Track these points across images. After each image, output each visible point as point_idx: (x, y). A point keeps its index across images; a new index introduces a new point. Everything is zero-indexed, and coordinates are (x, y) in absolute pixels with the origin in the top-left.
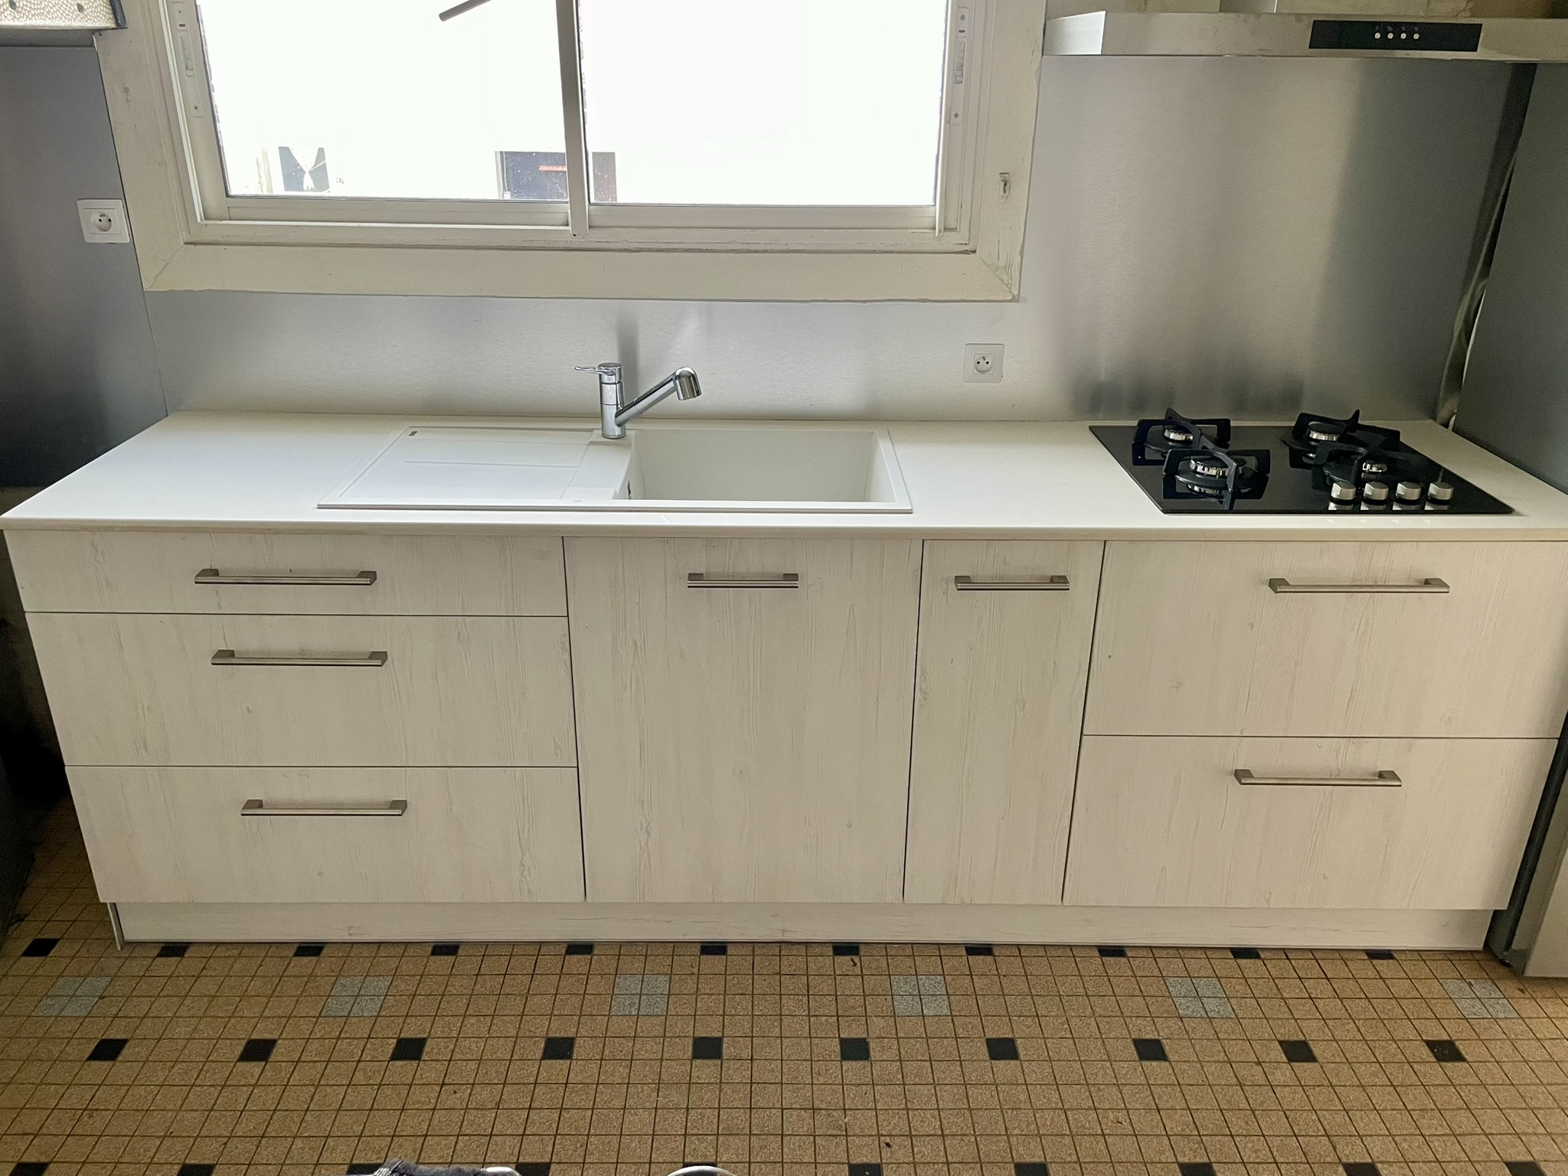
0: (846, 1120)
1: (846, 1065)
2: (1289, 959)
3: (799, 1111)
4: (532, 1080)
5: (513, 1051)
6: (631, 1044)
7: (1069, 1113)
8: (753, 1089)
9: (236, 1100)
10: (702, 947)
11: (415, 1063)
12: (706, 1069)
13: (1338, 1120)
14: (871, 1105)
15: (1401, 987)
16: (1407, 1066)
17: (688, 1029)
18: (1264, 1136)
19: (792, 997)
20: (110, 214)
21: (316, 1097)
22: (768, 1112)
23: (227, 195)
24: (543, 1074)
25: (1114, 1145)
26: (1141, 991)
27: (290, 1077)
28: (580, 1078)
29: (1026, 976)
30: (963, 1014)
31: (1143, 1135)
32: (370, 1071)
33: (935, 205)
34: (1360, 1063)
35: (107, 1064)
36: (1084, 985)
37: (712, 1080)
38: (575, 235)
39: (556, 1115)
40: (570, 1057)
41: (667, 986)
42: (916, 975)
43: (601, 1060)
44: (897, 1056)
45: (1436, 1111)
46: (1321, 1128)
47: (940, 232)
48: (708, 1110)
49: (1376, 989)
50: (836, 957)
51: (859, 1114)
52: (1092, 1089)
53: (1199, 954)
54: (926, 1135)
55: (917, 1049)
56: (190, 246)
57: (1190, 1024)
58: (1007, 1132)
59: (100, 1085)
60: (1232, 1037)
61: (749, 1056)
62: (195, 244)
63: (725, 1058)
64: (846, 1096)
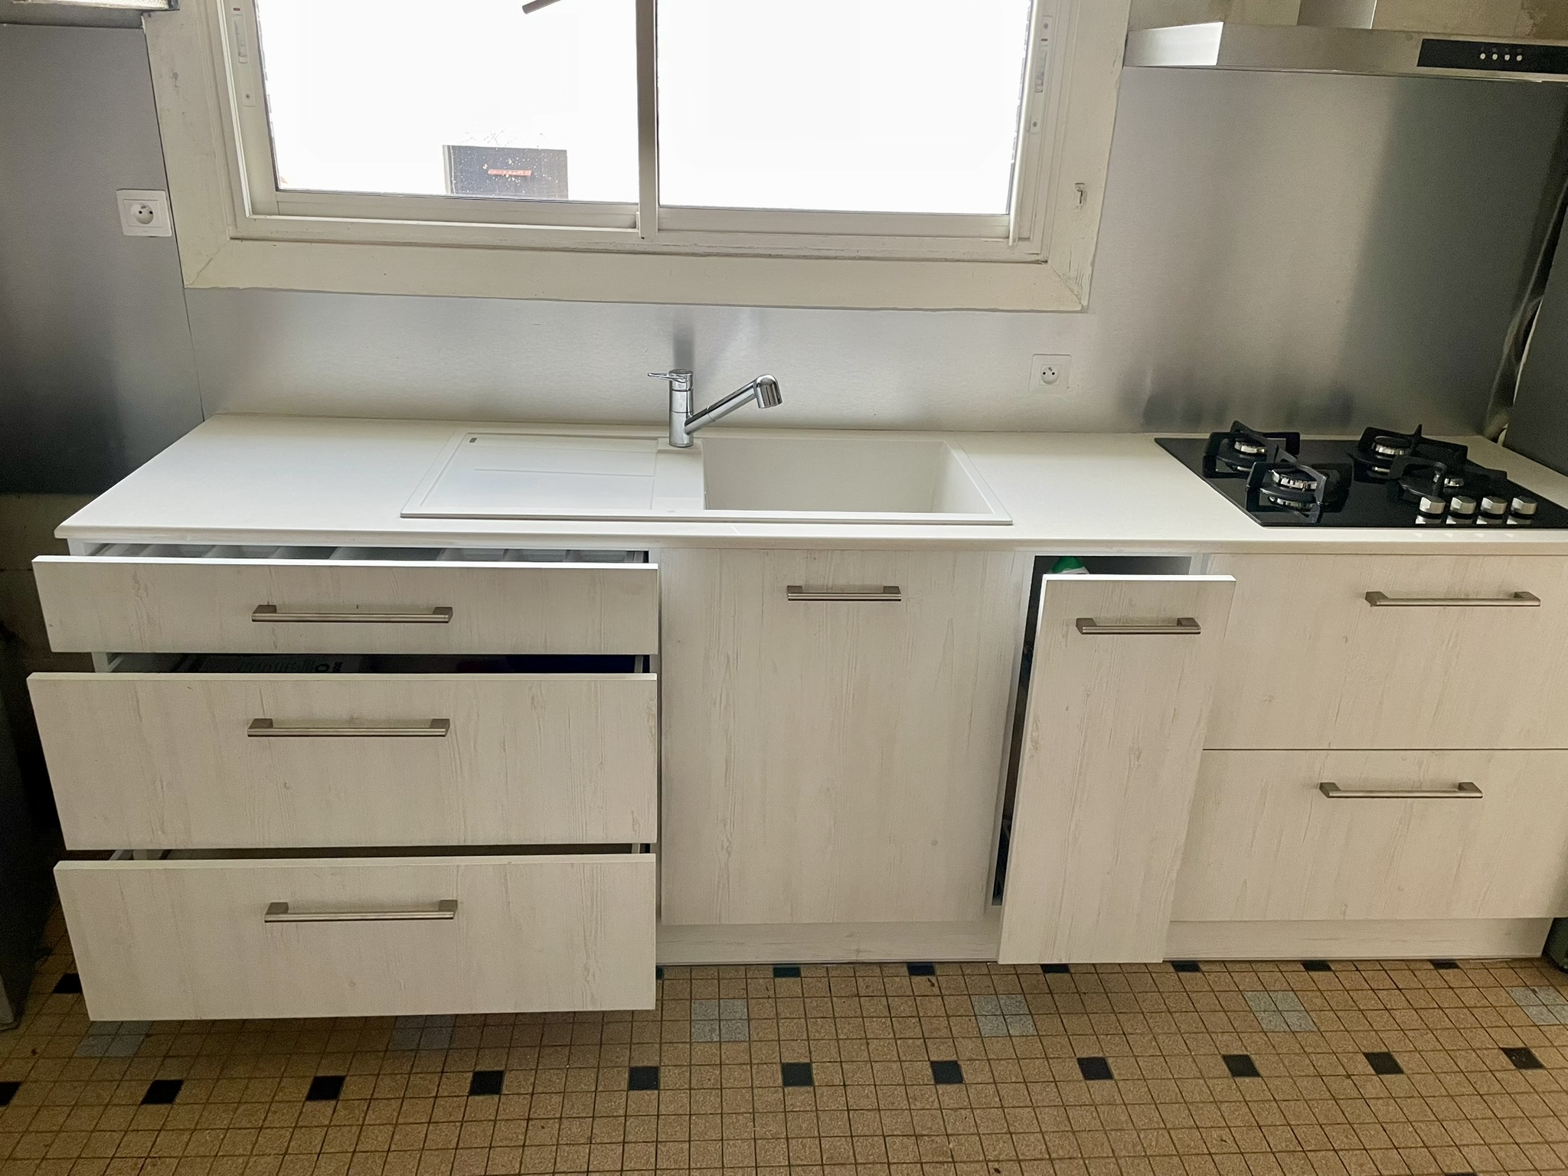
0: (951, 1146)
1: (941, 1088)
2: (1359, 971)
3: (901, 1138)
4: (621, 1112)
5: (597, 1081)
6: (718, 1072)
7: (1172, 1132)
8: (851, 1116)
9: (311, 1143)
10: (774, 969)
11: (496, 1097)
12: (798, 1096)
13: (1433, 1131)
14: (973, 1130)
15: (1471, 997)
16: (1490, 1074)
17: (774, 1055)
18: (1365, 1149)
19: (874, 1019)
20: (152, 206)
21: (397, 1137)
22: (870, 1140)
23: (277, 189)
24: (632, 1106)
25: (1223, 1164)
26: (1221, 1006)
27: (365, 1116)
28: (671, 1108)
29: (1107, 994)
30: (1050, 1034)
31: (1248, 1153)
32: (450, 1106)
33: (1009, 214)
34: (1445, 1073)
35: (163, 1108)
36: (1165, 1002)
37: (808, 1109)
38: (643, 238)
39: (653, 1150)
40: (656, 1087)
41: (746, 1010)
42: (996, 994)
43: (690, 1089)
44: (990, 1078)
45: (1526, 1118)
46: (1418, 1139)
47: (1014, 241)
48: (809, 1139)
49: (1447, 999)
50: (913, 977)
51: (963, 1139)
52: (1191, 1107)
53: (1270, 967)
54: (1034, 1160)
55: (1010, 1071)
56: (237, 242)
57: (1276, 1039)
58: (1114, 1155)
59: (160, 1131)
60: (1319, 1051)
61: (840, 1080)
62: (242, 239)
63: (817, 1084)
64: (946, 1120)
